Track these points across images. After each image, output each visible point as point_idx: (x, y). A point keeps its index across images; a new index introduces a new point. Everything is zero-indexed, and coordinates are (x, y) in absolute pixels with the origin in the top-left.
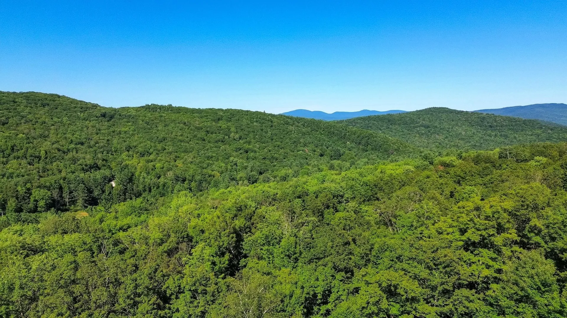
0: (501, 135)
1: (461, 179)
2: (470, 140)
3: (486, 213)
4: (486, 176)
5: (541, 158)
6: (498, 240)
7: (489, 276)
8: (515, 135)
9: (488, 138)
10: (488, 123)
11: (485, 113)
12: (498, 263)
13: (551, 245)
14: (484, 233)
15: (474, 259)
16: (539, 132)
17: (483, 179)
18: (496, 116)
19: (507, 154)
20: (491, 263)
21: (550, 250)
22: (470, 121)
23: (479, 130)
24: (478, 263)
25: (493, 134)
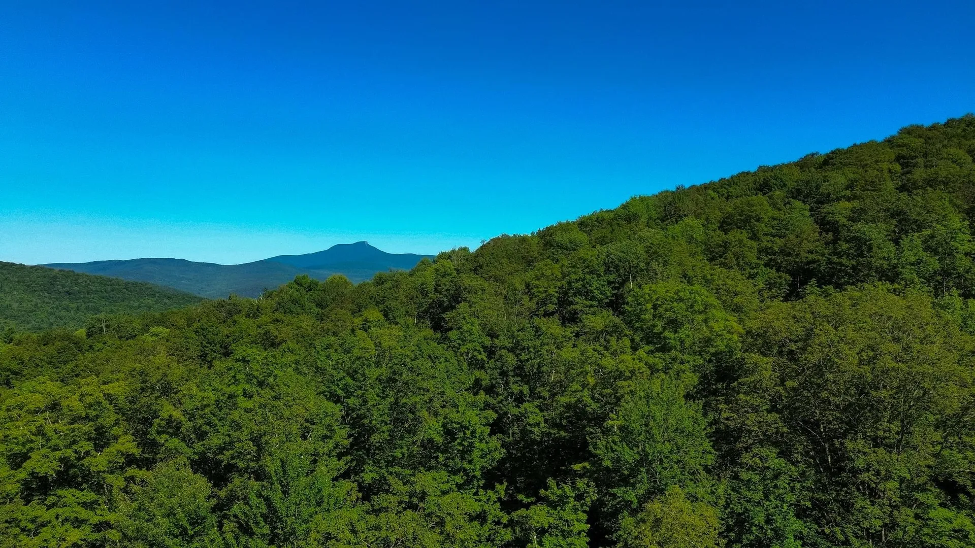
0: (87, 308)
1: (11, 376)
2: (30, 319)
3: (72, 411)
4: (65, 364)
5: (161, 329)
6: (99, 461)
7: (80, 543)
8: (113, 308)
9: (63, 313)
10: (63, 287)
11: (57, 269)
12: (98, 512)
13: (199, 446)
14: (69, 453)
15: (46, 515)
16: (151, 302)
17: (59, 370)
18: (78, 275)
19: (102, 328)
20: (84, 514)
21: (197, 457)
22: (29, 283)
23: (47, 300)
24: (55, 522)
25: (72, 306)
